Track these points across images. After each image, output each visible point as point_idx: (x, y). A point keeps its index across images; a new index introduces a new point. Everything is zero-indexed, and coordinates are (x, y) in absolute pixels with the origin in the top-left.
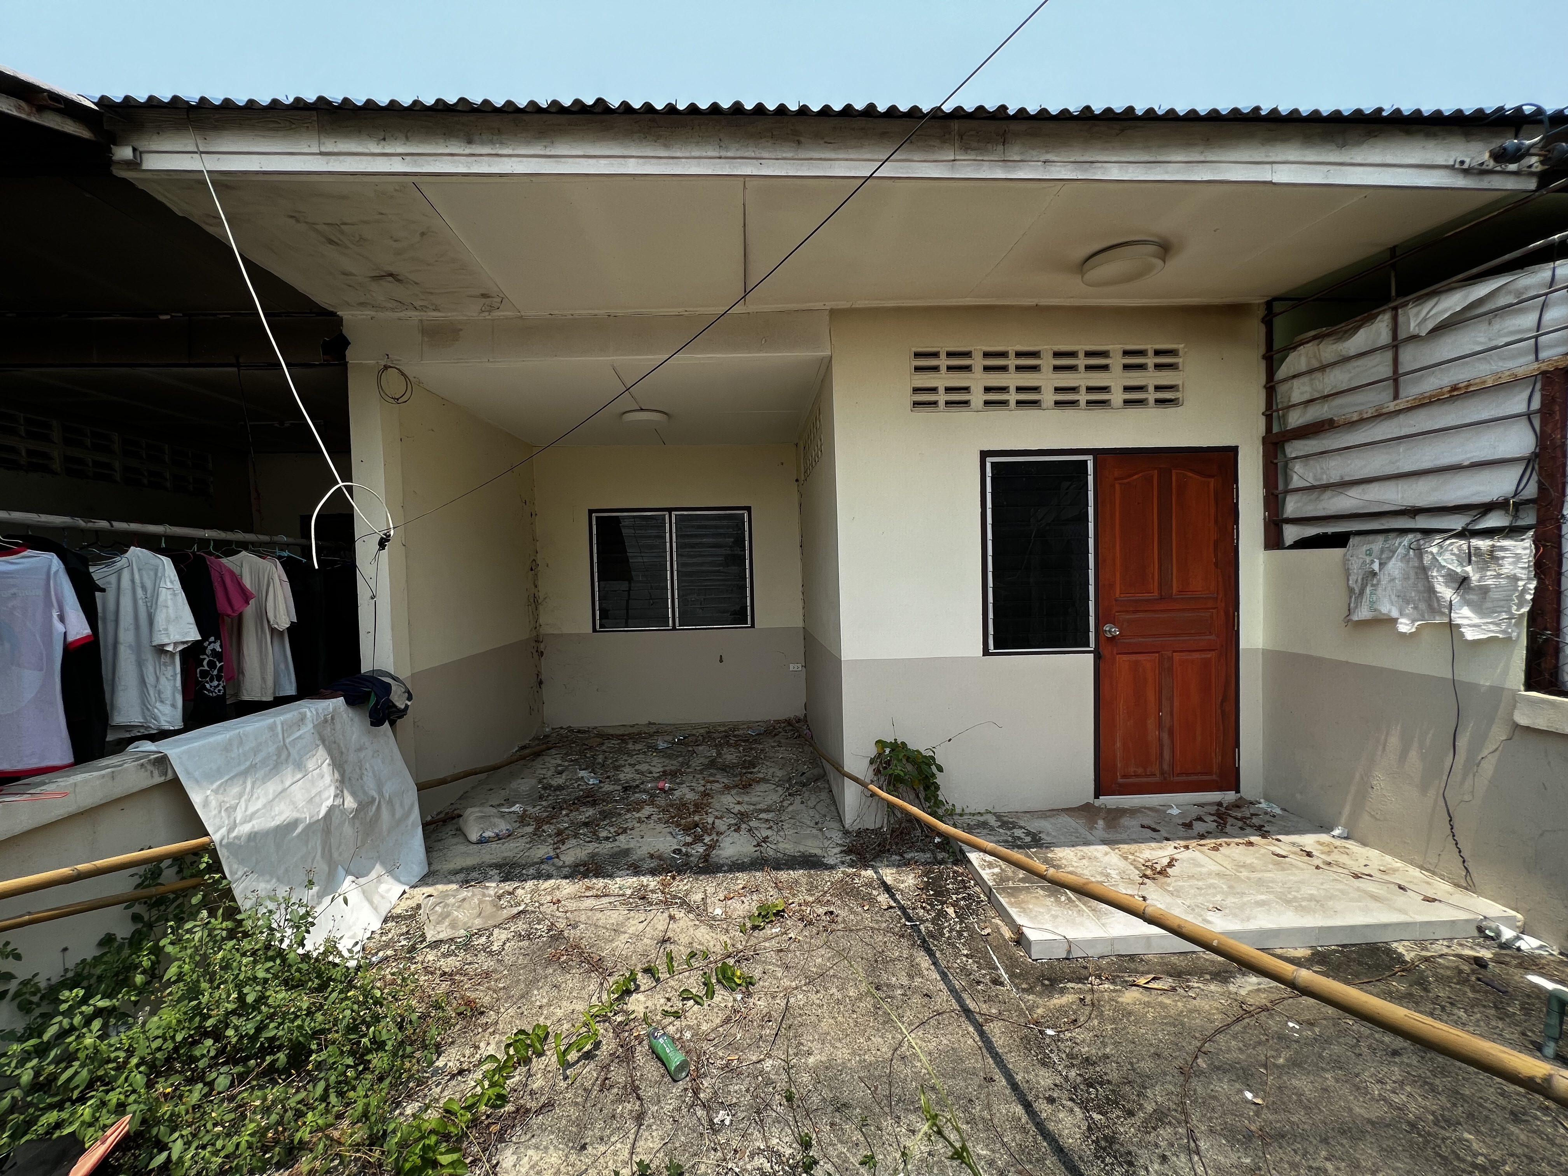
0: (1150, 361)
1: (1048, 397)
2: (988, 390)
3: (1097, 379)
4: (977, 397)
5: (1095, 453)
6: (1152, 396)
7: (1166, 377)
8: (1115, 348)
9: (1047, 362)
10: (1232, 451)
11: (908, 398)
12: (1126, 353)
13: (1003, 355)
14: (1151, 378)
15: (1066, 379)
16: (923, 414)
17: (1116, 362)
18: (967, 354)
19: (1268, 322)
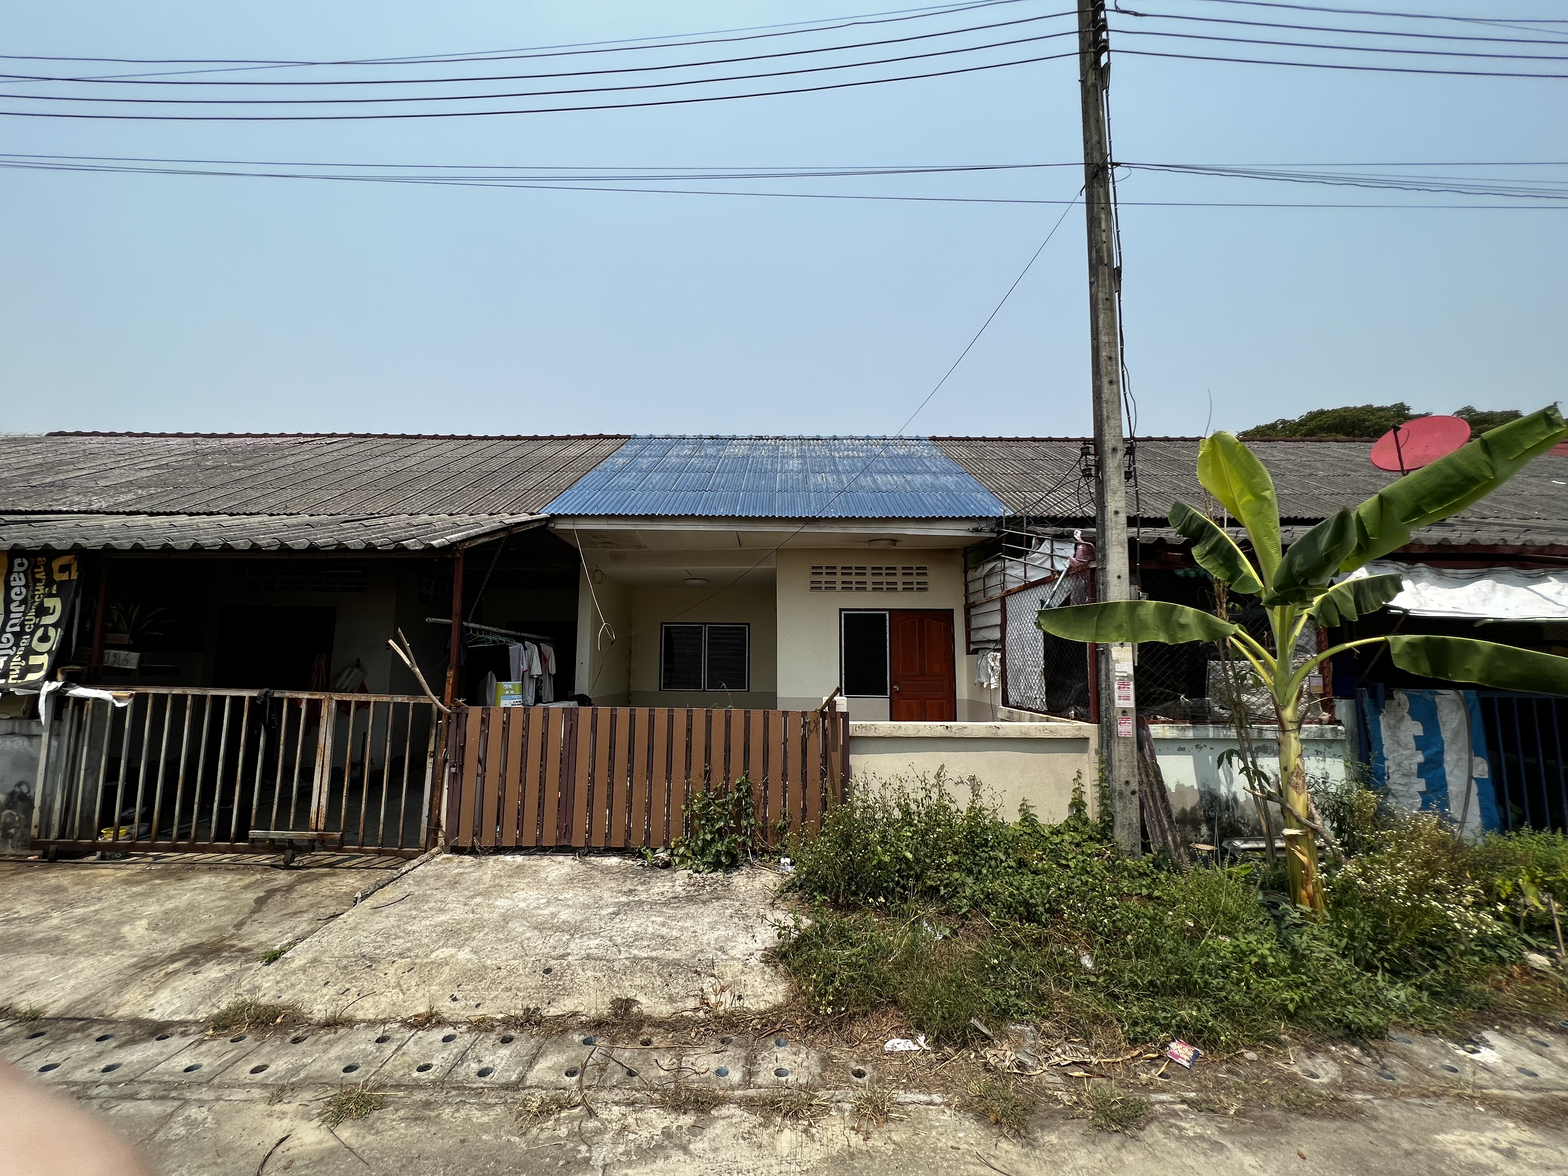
0: (915, 572)
1: (869, 586)
2: (843, 582)
3: (891, 579)
4: (839, 586)
5: (890, 611)
6: (915, 586)
7: (921, 579)
8: (899, 566)
9: (869, 572)
10: (951, 612)
11: (808, 585)
12: (904, 568)
13: (850, 568)
14: (915, 579)
15: (877, 579)
16: (815, 593)
17: (899, 572)
18: (835, 568)
19: (965, 556)
